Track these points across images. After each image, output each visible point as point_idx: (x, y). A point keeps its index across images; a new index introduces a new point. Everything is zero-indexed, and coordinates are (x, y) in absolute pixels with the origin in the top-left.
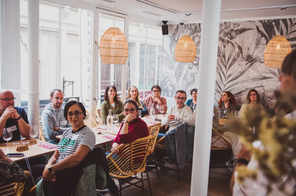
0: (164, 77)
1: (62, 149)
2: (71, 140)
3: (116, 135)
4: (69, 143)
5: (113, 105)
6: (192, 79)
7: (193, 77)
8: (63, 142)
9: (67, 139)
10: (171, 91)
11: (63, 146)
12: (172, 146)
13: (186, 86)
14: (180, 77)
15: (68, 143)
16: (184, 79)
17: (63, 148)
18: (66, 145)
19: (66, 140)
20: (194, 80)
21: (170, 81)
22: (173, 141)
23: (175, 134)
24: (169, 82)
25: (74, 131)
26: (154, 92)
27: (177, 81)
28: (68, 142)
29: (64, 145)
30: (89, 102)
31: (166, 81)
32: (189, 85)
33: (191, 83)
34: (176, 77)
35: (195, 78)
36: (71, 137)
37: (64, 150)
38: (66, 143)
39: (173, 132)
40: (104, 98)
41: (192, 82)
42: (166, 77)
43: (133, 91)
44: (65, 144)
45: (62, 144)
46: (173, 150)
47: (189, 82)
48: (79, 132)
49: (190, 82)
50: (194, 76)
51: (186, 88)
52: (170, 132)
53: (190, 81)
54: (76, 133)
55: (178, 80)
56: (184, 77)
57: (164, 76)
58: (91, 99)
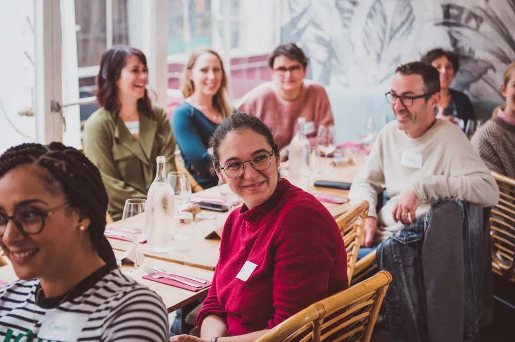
0: (291, 10)
5: (133, 126)
6: (404, 17)
7: (405, 8)
10: (320, 63)
13: (382, 42)
14: (355, 9)
16: (370, 15)
20: (414, 19)
21: (317, 26)
23: (421, 242)
24: (311, 30)
26: (279, 73)
27: (344, 26)
31: (300, 25)
32: (391, 37)
33: (398, 29)
34: (341, 10)
35: (415, 12)
36: (39, 326)
39: (415, 235)
41: (403, 24)
42: (299, 10)
43: (205, 70)
47: (392, 29)
48: (77, 300)
49: (395, 28)
50: (409, 5)
51: (382, 48)
52: (401, 236)
53: (398, 23)
54: (65, 305)
55: (346, 22)
56: (373, 7)
57: (294, 5)
58: (42, 109)
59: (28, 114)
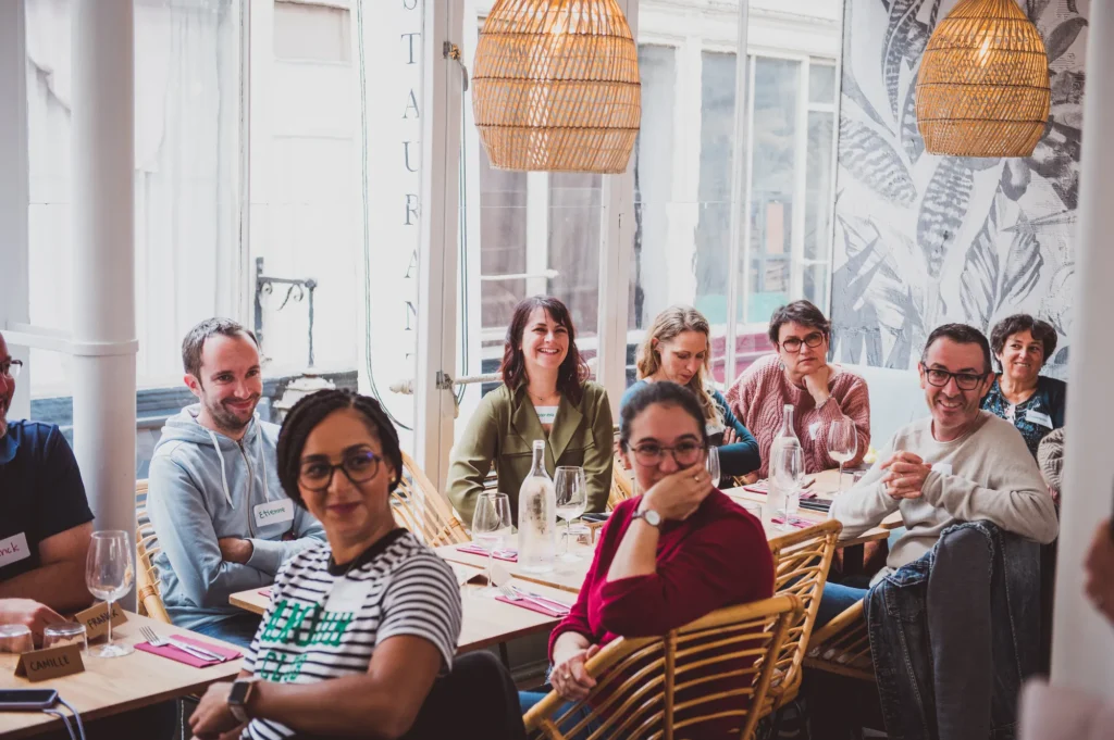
0: (849, 246)
1: (272, 666)
2: (323, 616)
3: (572, 590)
4: (312, 632)
6: (1025, 259)
7: (1027, 244)
8: (281, 623)
9: (303, 605)
10: (892, 331)
11: (278, 644)
12: (907, 660)
13: (990, 300)
14: (947, 244)
15: (305, 630)
16: (972, 256)
17: (279, 656)
18: (296, 640)
19: (294, 615)
20: (1041, 263)
21: (890, 272)
22: (914, 632)
23: (924, 584)
24: (879, 276)
25: (338, 562)
27: (931, 272)
28: (306, 625)
29: (286, 641)
30: (411, 397)
31: (863, 271)
32: (1005, 293)
33: (1016, 279)
34: (927, 247)
35: (1043, 251)
36: (326, 598)
37: (284, 669)
38: (298, 631)
39: (917, 575)
40: (498, 375)
41: (1023, 271)
42: (861, 247)
44: (290, 634)
45: (275, 633)
46: (914, 685)
47: (1006, 277)
48: (365, 567)
49: (1011, 277)
50: (1034, 240)
51: (990, 310)
52: (897, 577)
53: (1016, 268)
54: (354, 573)
55: (935, 266)
56: (976, 243)
57: (853, 239)
58: (423, 383)
59: (405, 390)
